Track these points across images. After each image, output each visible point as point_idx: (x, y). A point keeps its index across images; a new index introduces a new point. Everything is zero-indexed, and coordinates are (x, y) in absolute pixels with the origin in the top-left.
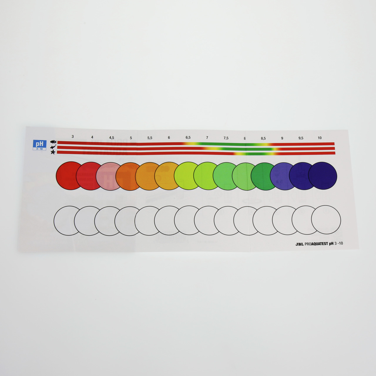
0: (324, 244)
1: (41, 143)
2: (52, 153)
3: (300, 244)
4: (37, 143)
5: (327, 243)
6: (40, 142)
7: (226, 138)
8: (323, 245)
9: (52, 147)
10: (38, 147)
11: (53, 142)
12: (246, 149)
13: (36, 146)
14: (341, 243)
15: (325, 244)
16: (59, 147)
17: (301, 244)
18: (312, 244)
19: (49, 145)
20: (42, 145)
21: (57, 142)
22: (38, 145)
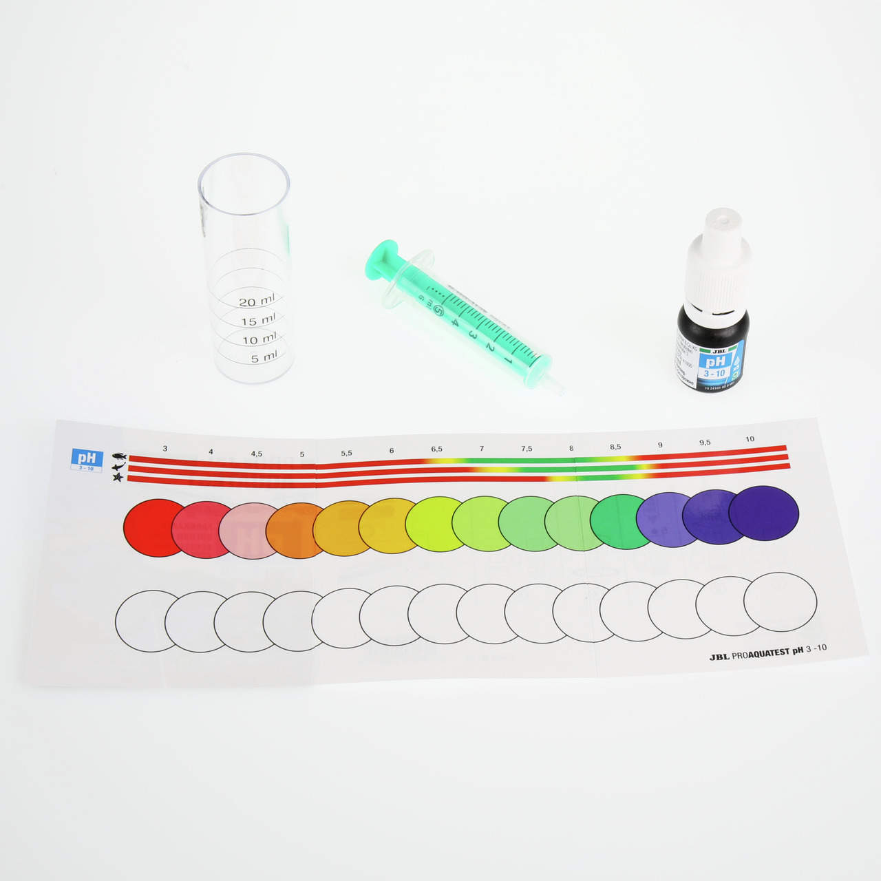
0: (780, 653)
1: (92, 455)
2: (114, 480)
3: (719, 657)
4: (80, 456)
5: (787, 650)
6: (89, 454)
7: (526, 448)
8: (776, 654)
9: (116, 468)
10: (82, 463)
11: (118, 456)
12: (575, 469)
13: (79, 462)
14: (823, 647)
15: (783, 652)
16: (131, 468)
17: (723, 656)
18: (751, 655)
19: (109, 461)
20: (93, 462)
21: (128, 457)
22: (82, 459)
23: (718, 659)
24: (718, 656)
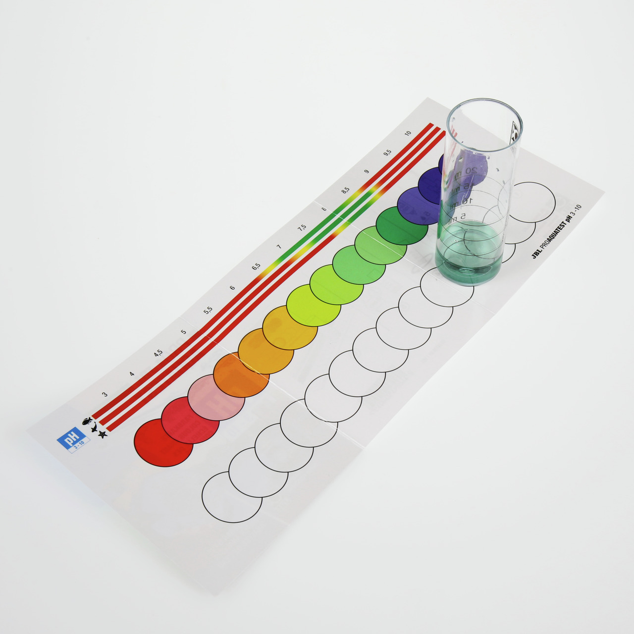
0: (561, 227)
1: (72, 435)
2: (103, 438)
3: (537, 254)
4: (66, 440)
5: (563, 222)
7: (302, 228)
8: (561, 229)
9: (94, 430)
10: (73, 444)
11: (86, 422)
12: (344, 216)
14: (578, 207)
15: (562, 225)
16: (103, 422)
17: (538, 252)
18: (550, 240)
19: (86, 430)
20: (78, 438)
21: (92, 418)
22: (70, 442)
23: (537, 255)
24: (534, 253)
